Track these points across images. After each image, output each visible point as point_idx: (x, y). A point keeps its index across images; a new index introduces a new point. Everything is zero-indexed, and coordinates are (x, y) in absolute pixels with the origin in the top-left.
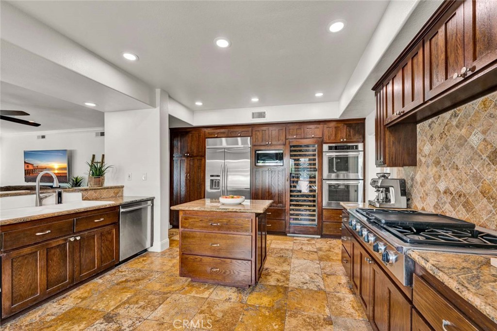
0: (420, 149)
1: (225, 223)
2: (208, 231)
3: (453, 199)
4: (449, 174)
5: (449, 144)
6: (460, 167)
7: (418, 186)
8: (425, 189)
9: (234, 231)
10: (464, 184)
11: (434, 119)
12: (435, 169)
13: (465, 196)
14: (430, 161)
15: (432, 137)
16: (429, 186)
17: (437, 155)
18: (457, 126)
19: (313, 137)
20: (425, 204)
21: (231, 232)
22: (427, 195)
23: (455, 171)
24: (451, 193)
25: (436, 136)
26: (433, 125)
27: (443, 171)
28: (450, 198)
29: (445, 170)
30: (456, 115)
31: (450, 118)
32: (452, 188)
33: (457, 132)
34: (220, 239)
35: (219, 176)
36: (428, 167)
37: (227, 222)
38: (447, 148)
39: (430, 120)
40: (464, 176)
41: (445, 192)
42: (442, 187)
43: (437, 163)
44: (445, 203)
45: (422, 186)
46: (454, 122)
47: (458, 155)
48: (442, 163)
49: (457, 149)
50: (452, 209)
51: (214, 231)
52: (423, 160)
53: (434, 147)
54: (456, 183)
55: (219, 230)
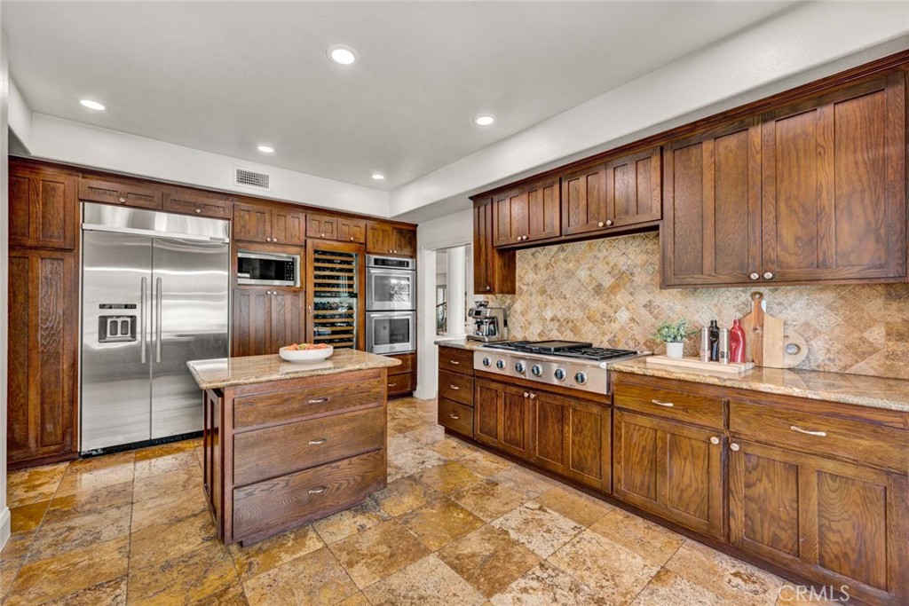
0: (520, 276)
1: (339, 394)
2: (305, 418)
3: (561, 325)
4: (557, 303)
5: (556, 275)
6: (568, 296)
7: (517, 315)
8: (527, 318)
9: (355, 405)
10: (571, 312)
11: (538, 249)
12: (540, 298)
13: (572, 321)
14: (533, 290)
15: (536, 266)
16: (532, 314)
17: (541, 285)
18: (565, 261)
19: (351, 241)
20: (527, 333)
21: (350, 409)
22: (530, 324)
23: (563, 300)
24: (559, 320)
25: (542, 265)
26: (537, 255)
27: (549, 300)
28: (557, 325)
29: (551, 299)
30: (563, 250)
31: (557, 252)
32: (559, 316)
33: (565, 265)
34: (330, 427)
35: (133, 307)
36: (531, 295)
37: (343, 392)
38: (554, 279)
39: (534, 249)
40: (572, 305)
41: (552, 320)
42: (548, 314)
43: (543, 292)
44: (552, 330)
45: (523, 315)
46: (562, 256)
47: (566, 286)
48: (549, 293)
49: (564, 280)
50: (559, 335)
51: (317, 415)
52: (525, 288)
53: (539, 276)
54: (564, 311)
55: (327, 410)
